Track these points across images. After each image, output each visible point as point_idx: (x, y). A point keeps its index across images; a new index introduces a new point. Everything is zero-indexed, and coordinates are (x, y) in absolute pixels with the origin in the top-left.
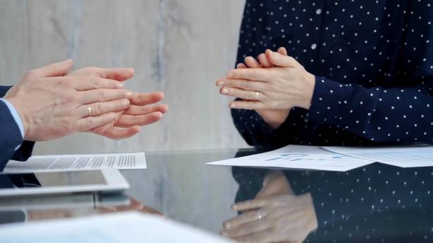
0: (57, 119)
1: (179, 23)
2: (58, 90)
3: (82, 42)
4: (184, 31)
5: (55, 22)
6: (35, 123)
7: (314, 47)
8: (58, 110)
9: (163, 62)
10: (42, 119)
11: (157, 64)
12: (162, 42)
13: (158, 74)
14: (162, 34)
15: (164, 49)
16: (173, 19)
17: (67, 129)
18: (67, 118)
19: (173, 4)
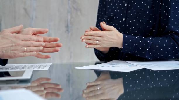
0: (12, 52)
1: (76, 10)
2: (14, 40)
3: (36, 17)
4: (79, 13)
5: (25, 10)
6: (3, 52)
7: (124, 19)
8: (12, 48)
9: (70, 26)
10: (5, 51)
11: (67, 26)
12: (69, 17)
13: (68, 30)
14: (69, 14)
15: (70, 20)
16: (74, 8)
17: (15, 56)
18: (15, 52)
19: (74, 2)
